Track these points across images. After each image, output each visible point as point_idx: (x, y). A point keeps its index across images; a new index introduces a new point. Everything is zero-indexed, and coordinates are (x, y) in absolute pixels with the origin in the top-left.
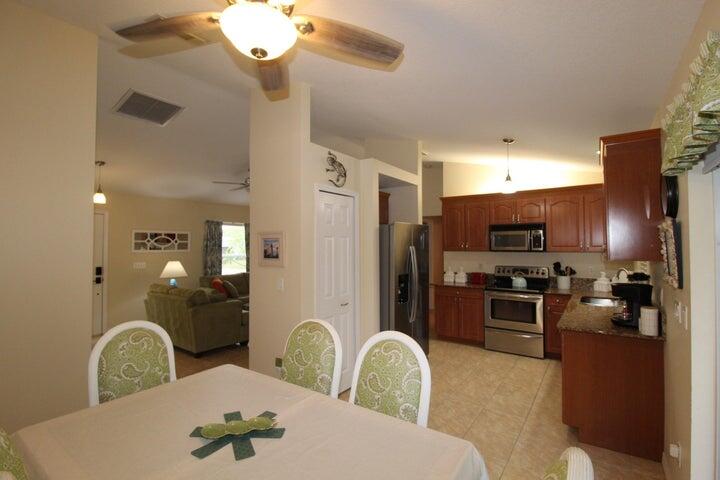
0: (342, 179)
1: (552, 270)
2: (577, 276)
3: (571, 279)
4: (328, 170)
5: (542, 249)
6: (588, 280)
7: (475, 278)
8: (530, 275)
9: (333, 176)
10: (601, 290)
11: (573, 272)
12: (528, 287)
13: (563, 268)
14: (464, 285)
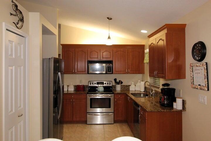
0: (20, 23)
1: (114, 82)
2: (123, 84)
3: (121, 86)
4: (11, 14)
5: (111, 73)
6: (127, 86)
7: (78, 88)
8: (104, 85)
9: (16, 19)
10: (132, 90)
11: (122, 83)
12: (104, 91)
13: (118, 81)
14: (72, 92)
